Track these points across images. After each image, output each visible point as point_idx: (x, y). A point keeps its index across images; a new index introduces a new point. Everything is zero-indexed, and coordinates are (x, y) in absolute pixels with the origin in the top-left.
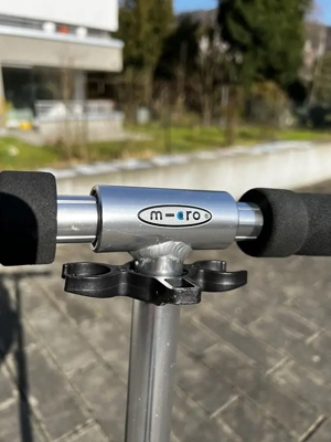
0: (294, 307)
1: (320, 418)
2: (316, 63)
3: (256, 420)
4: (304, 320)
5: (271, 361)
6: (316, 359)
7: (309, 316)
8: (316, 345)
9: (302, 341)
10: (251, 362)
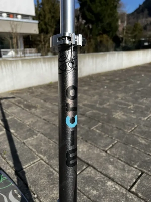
0: (122, 99)
1: (136, 126)
2: (124, 29)
3: (110, 128)
4: (127, 102)
5: (114, 113)
6: (133, 111)
7: (129, 101)
8: (132, 108)
9: (127, 108)
10: (106, 114)
